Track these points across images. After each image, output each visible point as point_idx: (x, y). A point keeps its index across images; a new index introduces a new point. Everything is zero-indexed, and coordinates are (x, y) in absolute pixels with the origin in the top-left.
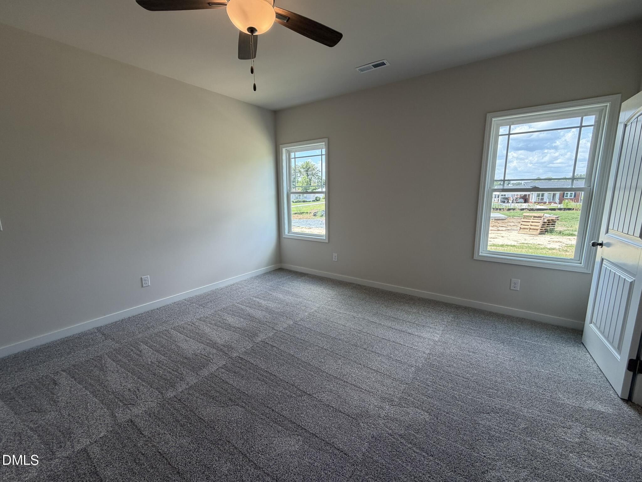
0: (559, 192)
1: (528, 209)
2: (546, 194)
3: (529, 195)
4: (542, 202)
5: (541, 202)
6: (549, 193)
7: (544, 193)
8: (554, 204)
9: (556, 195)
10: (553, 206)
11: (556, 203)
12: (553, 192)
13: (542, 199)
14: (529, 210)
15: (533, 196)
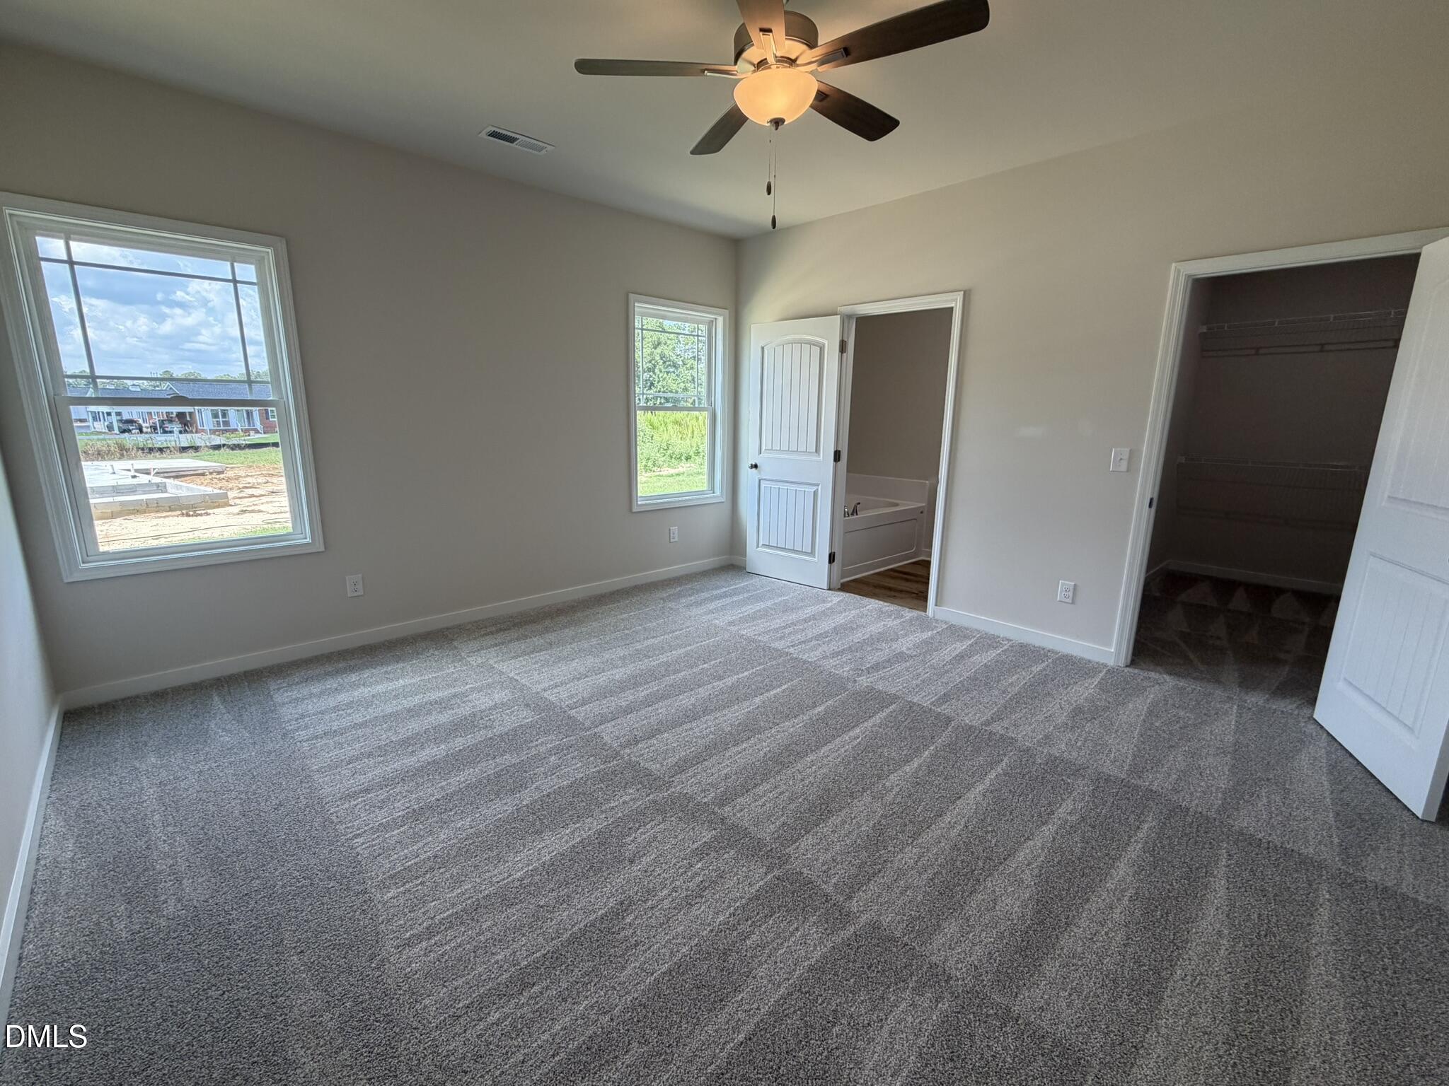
0: (258, 408)
1: (229, 447)
2: (232, 411)
3: (191, 414)
4: (226, 429)
5: (226, 431)
6: (238, 410)
7: (227, 410)
8: (256, 433)
9: (252, 413)
10: (255, 438)
11: (257, 432)
12: (247, 408)
13: (226, 423)
14: (232, 449)
15: (205, 416)
